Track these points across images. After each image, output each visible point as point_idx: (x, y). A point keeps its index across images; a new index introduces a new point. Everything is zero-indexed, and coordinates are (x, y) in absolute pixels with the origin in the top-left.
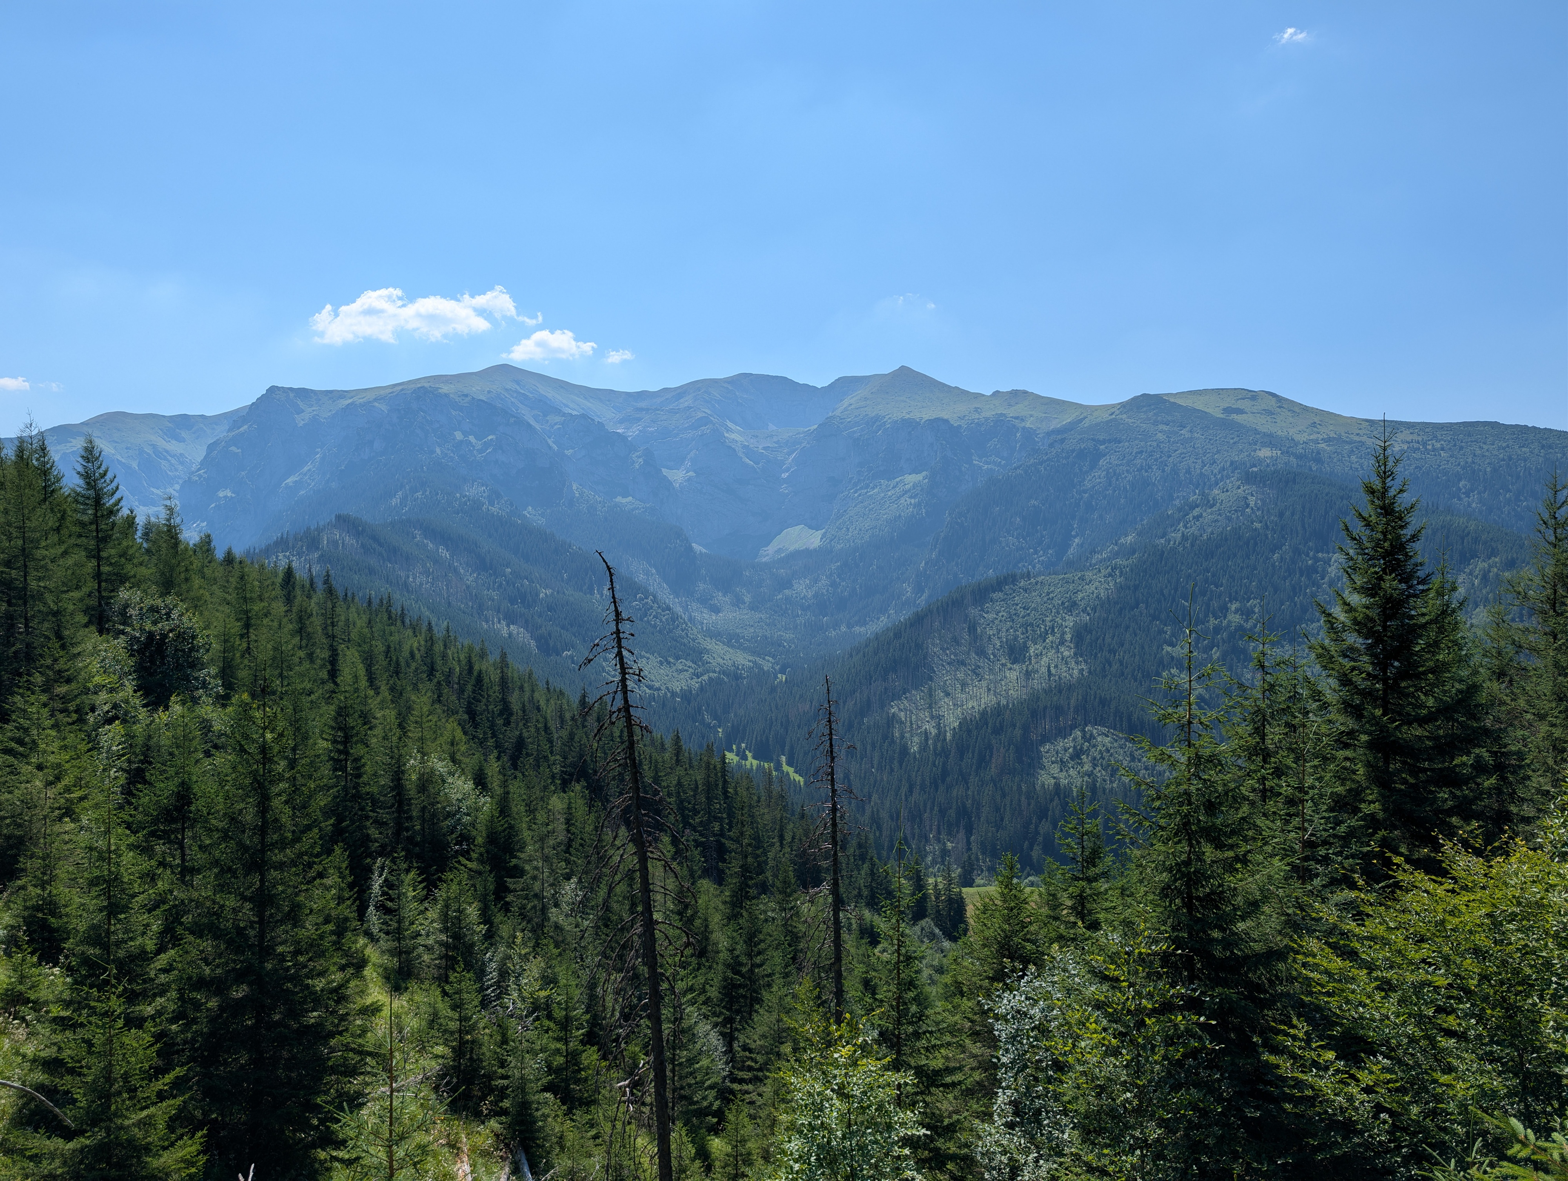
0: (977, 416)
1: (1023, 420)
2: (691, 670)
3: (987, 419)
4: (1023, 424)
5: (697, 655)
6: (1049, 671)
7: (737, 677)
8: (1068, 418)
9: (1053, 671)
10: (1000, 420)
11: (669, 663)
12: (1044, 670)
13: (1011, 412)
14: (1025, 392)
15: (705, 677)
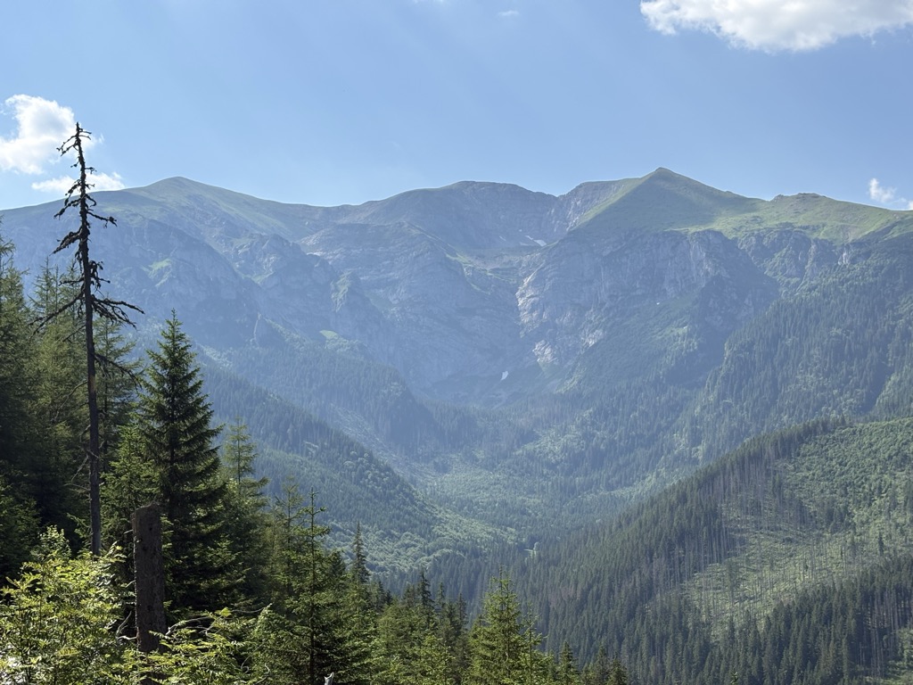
0: (757, 226)
1: (814, 230)
2: (419, 545)
3: (770, 230)
4: (815, 235)
5: (425, 525)
6: (881, 543)
7: (476, 554)
8: (872, 227)
9: (886, 543)
10: (786, 232)
11: (392, 536)
12: (874, 541)
13: (800, 221)
14: (815, 196)
15: (437, 554)
